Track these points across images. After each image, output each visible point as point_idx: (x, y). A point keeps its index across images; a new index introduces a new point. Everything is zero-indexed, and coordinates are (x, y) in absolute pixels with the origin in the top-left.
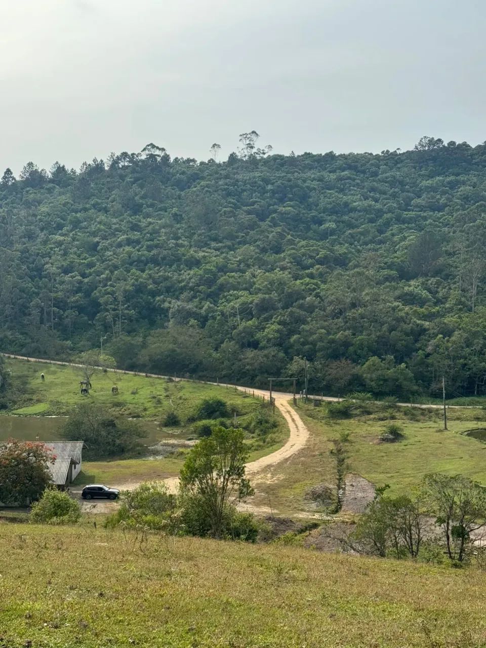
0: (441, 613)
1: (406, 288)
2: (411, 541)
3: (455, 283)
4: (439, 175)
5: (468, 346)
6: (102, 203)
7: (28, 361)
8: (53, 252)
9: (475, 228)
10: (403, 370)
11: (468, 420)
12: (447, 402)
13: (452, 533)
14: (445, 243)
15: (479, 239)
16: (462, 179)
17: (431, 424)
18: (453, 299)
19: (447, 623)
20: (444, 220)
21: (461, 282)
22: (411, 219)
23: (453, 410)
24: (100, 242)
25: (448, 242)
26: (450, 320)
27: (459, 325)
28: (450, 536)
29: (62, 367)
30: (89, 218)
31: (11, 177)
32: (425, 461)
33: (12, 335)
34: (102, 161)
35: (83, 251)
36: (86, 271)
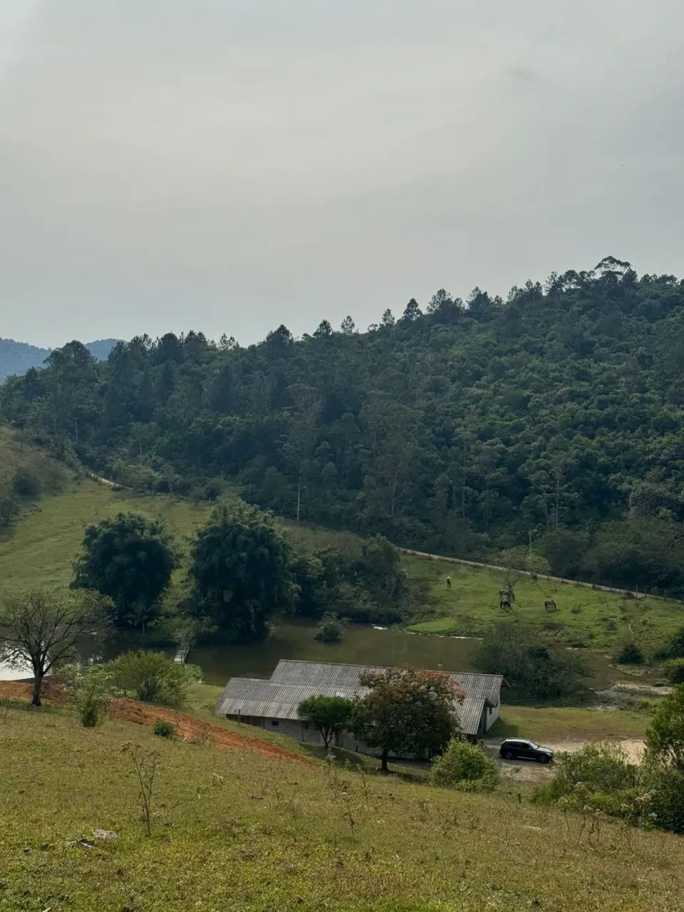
6: (536, 342)
7: (430, 559)
8: (467, 410)
24: (531, 396)
29: (476, 569)
30: (517, 363)
31: (416, 310)
33: (409, 522)
34: (538, 284)
35: (507, 409)
36: (511, 437)
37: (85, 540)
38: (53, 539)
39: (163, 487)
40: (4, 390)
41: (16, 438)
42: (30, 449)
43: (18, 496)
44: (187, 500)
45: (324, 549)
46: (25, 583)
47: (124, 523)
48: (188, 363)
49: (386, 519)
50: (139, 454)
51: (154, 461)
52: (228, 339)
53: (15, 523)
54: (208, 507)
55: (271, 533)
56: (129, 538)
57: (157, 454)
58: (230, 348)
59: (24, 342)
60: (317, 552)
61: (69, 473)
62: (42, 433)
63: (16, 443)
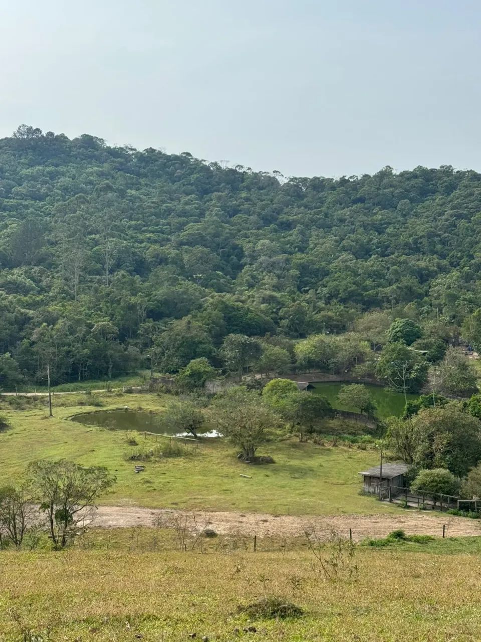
0: (36, 597)
1: (9, 277)
2: (15, 531)
3: (57, 272)
4: (39, 164)
5: (71, 334)
9: (76, 219)
10: (8, 359)
11: (72, 405)
12: (52, 389)
13: (56, 517)
14: (47, 232)
15: (80, 230)
16: (62, 170)
17: (37, 412)
18: (56, 288)
19: (41, 606)
20: (46, 209)
21: (63, 271)
22: (12, 206)
23: (57, 397)
25: (50, 231)
26: (54, 308)
27: (63, 313)
28: (54, 520)
32: (31, 449)
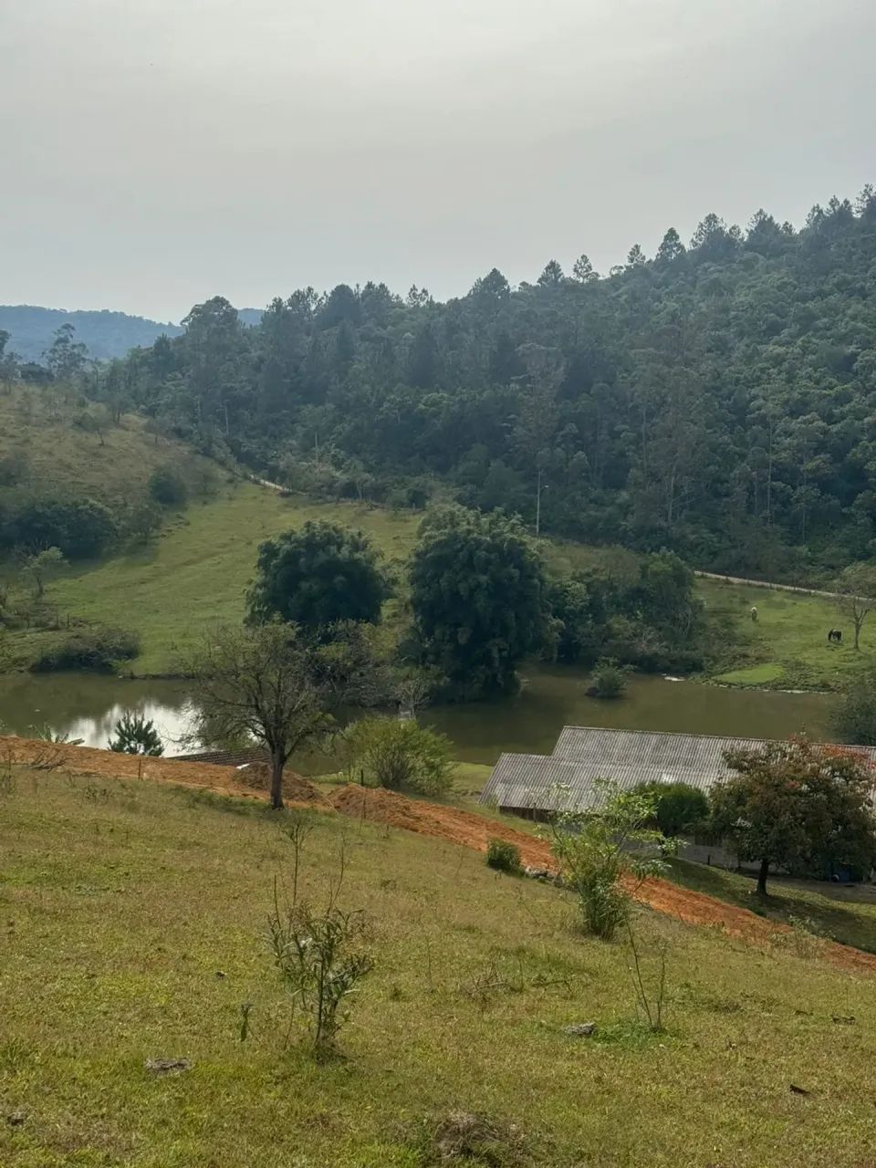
6: (854, 280)
7: (728, 583)
8: (765, 377)
24: (858, 354)
29: (796, 596)
30: (830, 309)
31: (676, 245)
33: (693, 533)
34: (846, 202)
35: (825, 373)
36: (835, 411)
37: (260, 560)
38: (209, 561)
39: (350, 491)
40: (126, 366)
41: (149, 428)
42: (168, 443)
43: (159, 505)
44: (383, 508)
45: (587, 570)
46: (177, 620)
47: (314, 534)
48: (370, 324)
49: (661, 529)
50: (314, 446)
51: (334, 456)
52: (419, 292)
53: (157, 541)
54: (411, 517)
55: (522, 548)
56: (322, 557)
57: (337, 447)
58: (422, 304)
59: (137, 316)
60: (577, 575)
61: (222, 474)
62: (183, 422)
63: (150, 435)
